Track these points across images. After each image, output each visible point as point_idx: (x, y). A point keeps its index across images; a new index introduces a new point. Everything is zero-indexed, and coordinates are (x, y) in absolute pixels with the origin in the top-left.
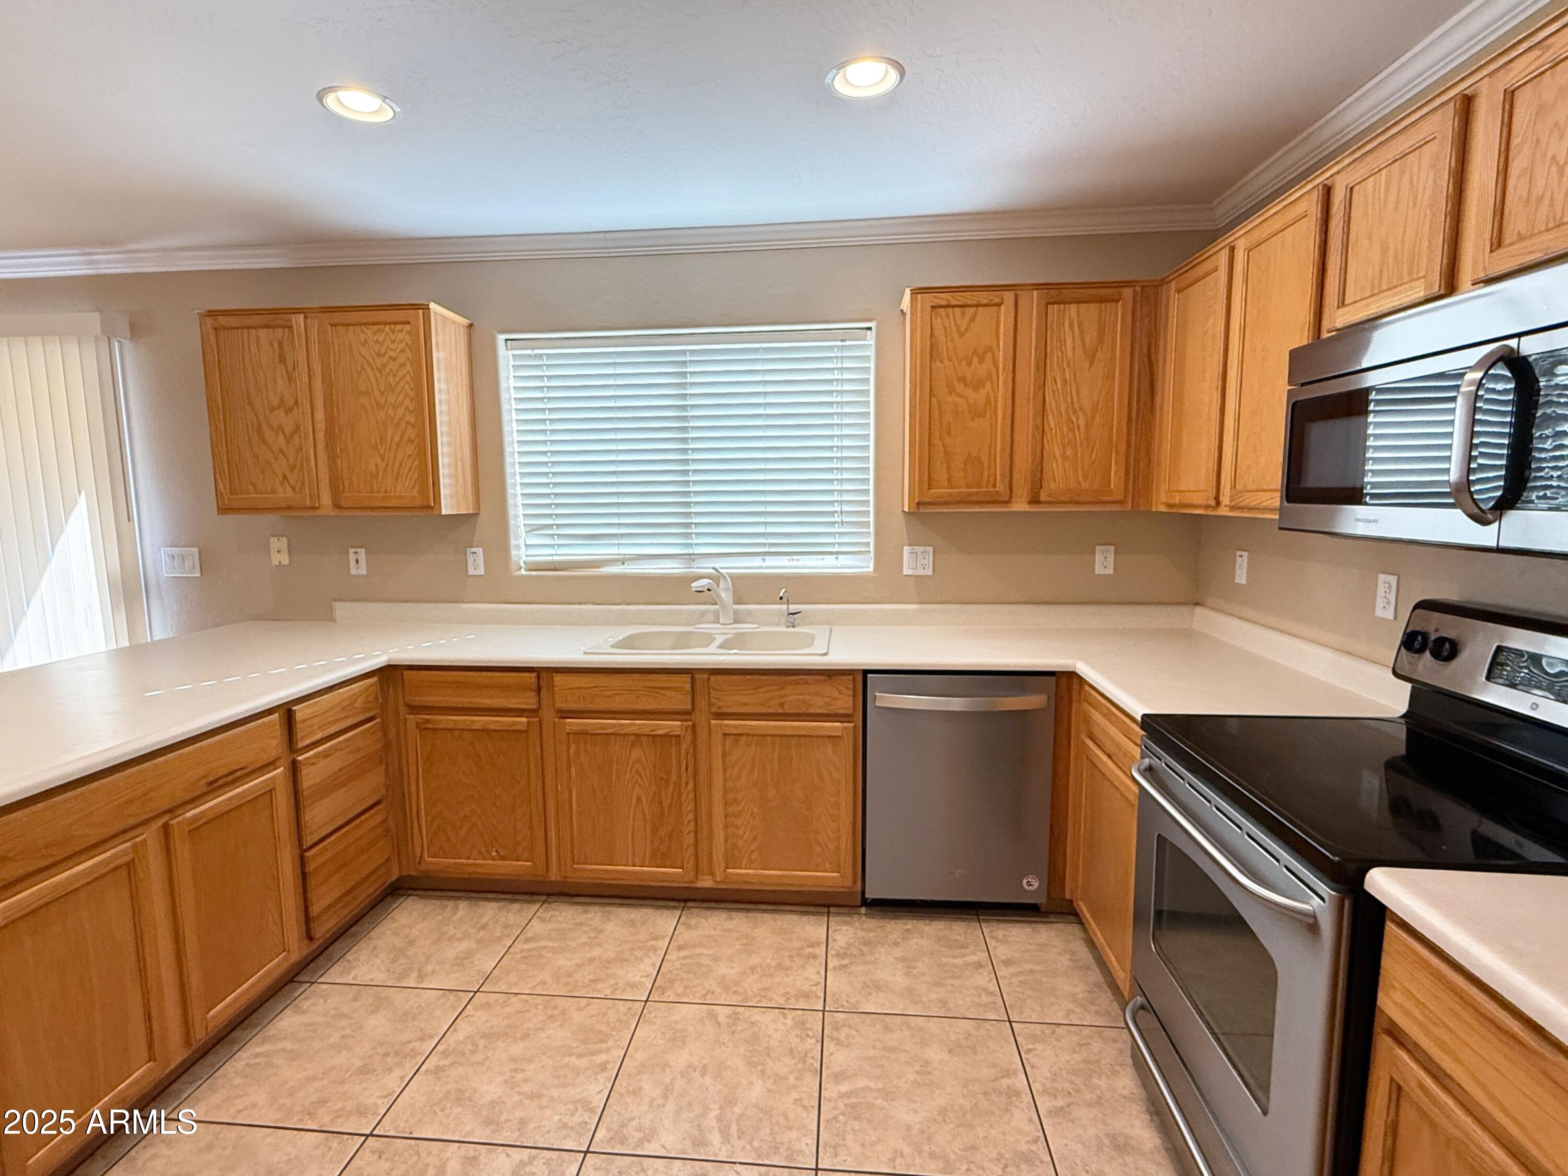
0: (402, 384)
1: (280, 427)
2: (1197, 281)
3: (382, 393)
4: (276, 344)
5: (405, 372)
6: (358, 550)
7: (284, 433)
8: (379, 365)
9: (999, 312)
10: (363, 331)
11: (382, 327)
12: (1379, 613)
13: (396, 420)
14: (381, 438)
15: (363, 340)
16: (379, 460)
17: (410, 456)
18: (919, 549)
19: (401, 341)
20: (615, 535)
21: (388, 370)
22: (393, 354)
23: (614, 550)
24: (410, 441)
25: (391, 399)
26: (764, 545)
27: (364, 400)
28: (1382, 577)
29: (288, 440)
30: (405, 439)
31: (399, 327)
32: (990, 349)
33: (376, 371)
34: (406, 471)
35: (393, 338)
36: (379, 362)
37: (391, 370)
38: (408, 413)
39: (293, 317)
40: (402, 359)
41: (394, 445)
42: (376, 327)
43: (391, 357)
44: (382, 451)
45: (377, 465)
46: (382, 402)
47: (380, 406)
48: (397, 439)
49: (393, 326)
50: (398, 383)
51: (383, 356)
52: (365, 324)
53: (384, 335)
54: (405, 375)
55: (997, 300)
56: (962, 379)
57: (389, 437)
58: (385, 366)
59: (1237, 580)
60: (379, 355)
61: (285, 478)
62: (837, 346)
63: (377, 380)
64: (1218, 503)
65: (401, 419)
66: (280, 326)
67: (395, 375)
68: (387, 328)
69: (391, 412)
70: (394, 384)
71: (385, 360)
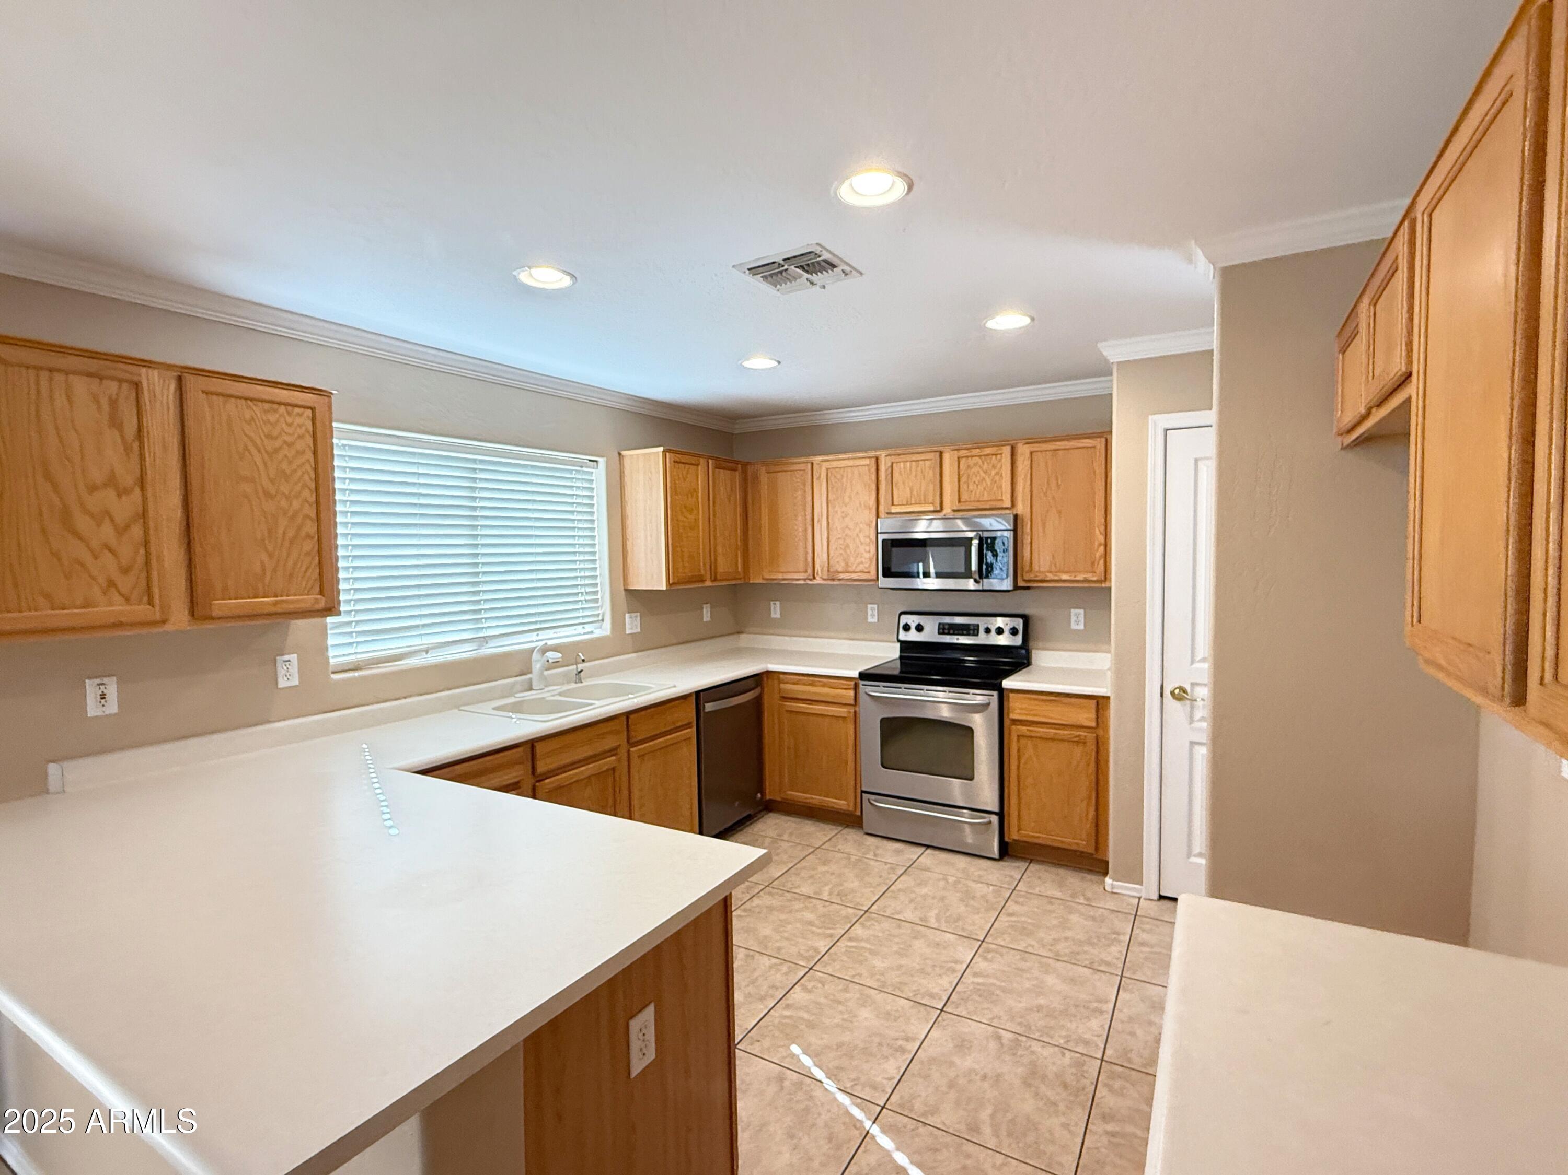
0: (299, 473)
1: (107, 513)
2: (785, 471)
3: (272, 481)
4: (105, 403)
5: (303, 460)
6: (105, 680)
7: (112, 520)
8: (269, 449)
9: (697, 470)
10: (249, 407)
11: (276, 406)
12: (870, 620)
13: (290, 513)
14: (270, 531)
15: (248, 416)
16: (264, 557)
17: (307, 554)
18: (634, 615)
19: (300, 426)
20: (417, 626)
21: (280, 456)
22: (289, 439)
23: (417, 641)
24: (308, 536)
25: (285, 488)
26: (536, 622)
27: (247, 488)
28: (869, 606)
29: (121, 531)
30: (303, 533)
31: (297, 410)
32: (695, 490)
33: (266, 456)
34: (304, 569)
35: (289, 420)
36: (270, 445)
37: (286, 456)
38: (307, 505)
39: (144, 370)
40: (300, 445)
41: (287, 543)
42: (267, 406)
43: (285, 442)
44: (270, 548)
45: (262, 563)
46: (273, 492)
47: (268, 495)
48: (291, 534)
49: (290, 408)
50: (295, 471)
51: (276, 438)
52: (252, 400)
53: (277, 416)
54: (303, 464)
55: (697, 462)
56: (685, 507)
57: (281, 531)
58: (276, 451)
59: (773, 616)
60: (269, 436)
61: (111, 583)
62: (576, 470)
63: (265, 464)
64: (814, 578)
65: (296, 514)
66: (113, 378)
67: (290, 463)
68: (282, 409)
69: (284, 503)
70: (288, 472)
71: (278, 443)
